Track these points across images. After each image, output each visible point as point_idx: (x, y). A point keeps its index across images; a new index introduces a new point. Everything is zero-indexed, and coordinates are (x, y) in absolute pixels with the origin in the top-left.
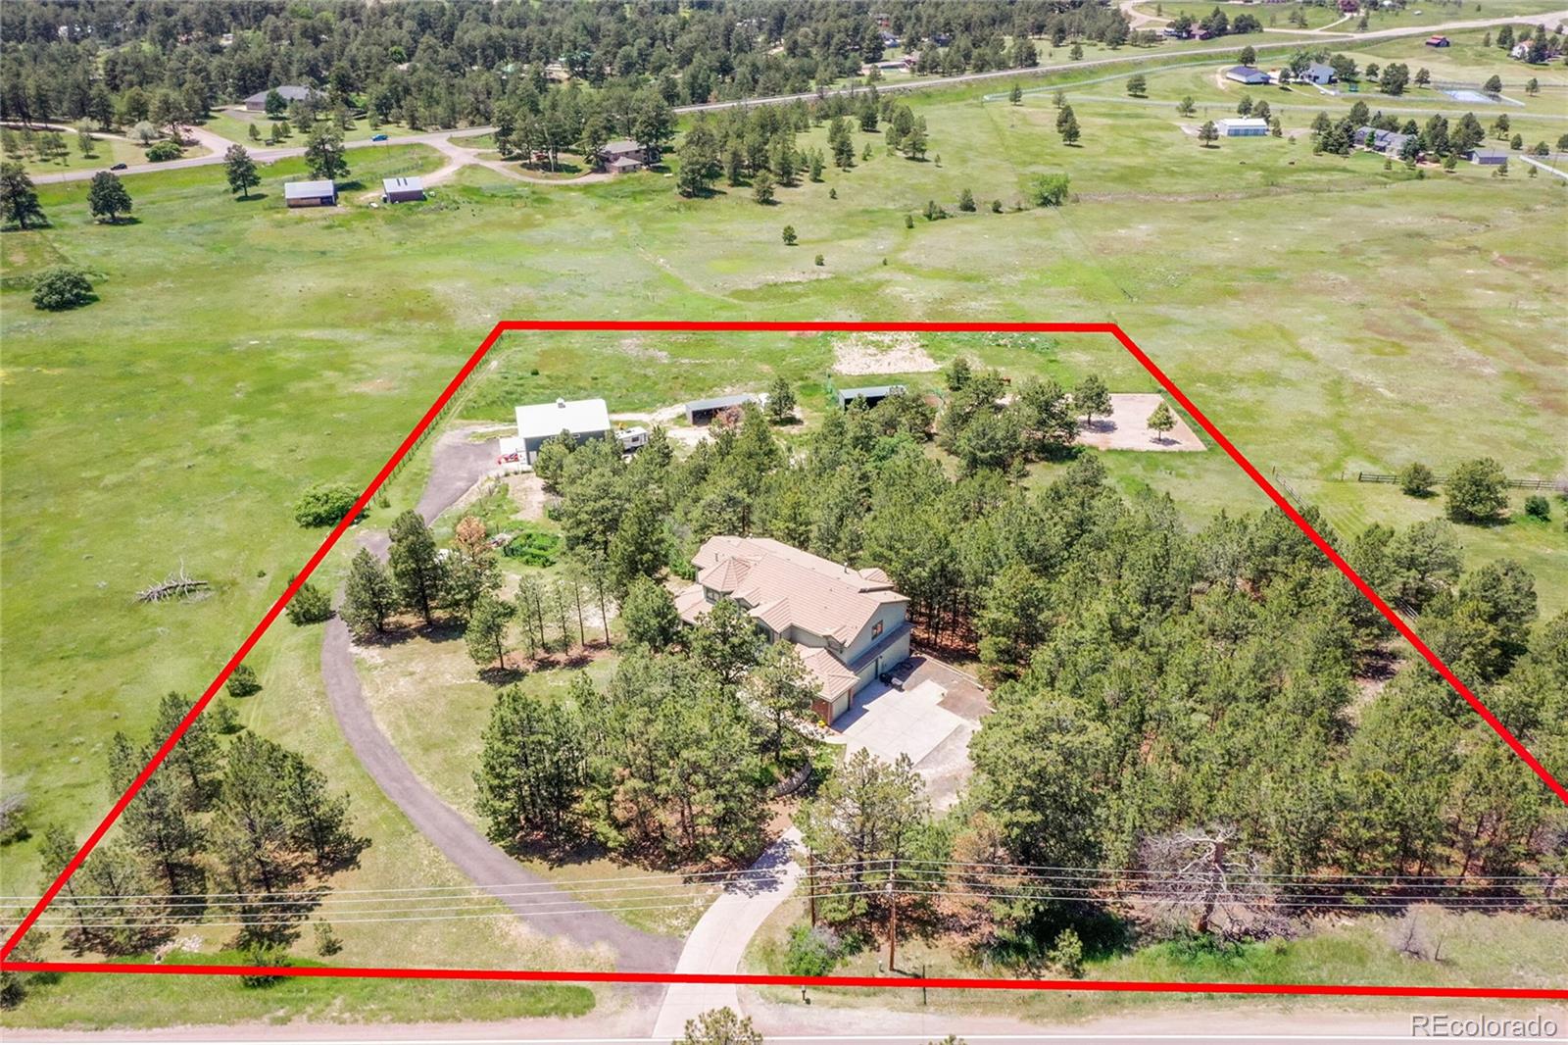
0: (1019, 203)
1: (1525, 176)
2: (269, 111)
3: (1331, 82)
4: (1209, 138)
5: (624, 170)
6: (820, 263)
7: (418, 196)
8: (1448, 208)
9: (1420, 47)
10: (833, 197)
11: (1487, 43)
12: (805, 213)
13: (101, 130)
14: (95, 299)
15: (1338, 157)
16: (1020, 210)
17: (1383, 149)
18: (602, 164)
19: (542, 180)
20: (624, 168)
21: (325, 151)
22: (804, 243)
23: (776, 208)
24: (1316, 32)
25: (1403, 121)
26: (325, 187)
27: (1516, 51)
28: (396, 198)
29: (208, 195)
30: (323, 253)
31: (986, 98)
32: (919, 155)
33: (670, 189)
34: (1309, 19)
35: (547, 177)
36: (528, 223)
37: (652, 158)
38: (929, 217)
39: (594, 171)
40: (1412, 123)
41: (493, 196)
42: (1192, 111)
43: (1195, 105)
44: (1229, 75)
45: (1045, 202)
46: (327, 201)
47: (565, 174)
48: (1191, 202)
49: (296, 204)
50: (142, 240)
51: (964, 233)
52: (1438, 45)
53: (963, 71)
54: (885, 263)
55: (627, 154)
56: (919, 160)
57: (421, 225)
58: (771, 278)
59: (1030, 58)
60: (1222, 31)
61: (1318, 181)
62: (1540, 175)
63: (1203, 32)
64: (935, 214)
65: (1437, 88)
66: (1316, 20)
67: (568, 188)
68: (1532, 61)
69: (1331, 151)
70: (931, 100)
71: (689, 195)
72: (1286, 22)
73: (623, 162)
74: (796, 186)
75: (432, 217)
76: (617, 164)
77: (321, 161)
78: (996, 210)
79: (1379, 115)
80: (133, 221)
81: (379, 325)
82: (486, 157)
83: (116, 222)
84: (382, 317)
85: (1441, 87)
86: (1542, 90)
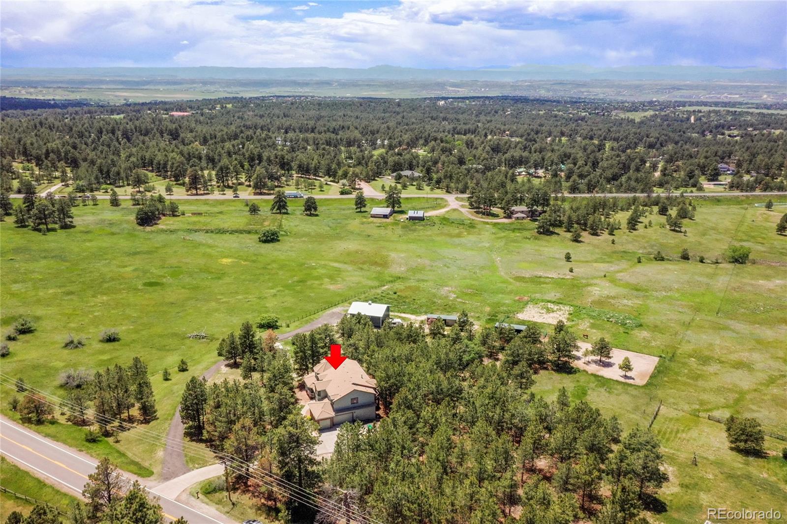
0: (717, 260)
2: (396, 180)
5: (517, 218)
6: (571, 271)
7: (421, 219)
10: (613, 243)
12: (591, 248)
13: (331, 181)
14: (279, 241)
16: (717, 263)
18: (509, 215)
19: (479, 219)
21: (394, 197)
22: (572, 261)
23: (579, 244)
26: (387, 211)
28: (412, 219)
29: (349, 209)
30: (369, 236)
31: (756, 205)
32: (677, 229)
33: (534, 229)
35: (481, 218)
36: (459, 235)
37: (533, 215)
38: (656, 259)
39: (505, 217)
41: (452, 223)
45: (733, 261)
46: (385, 216)
47: (490, 217)
49: (374, 216)
50: (313, 222)
51: (666, 269)
53: (754, 190)
54: (605, 276)
55: (522, 212)
56: (677, 231)
57: (415, 230)
58: (541, 274)
64: (660, 258)
67: (487, 223)
70: (719, 203)
71: (540, 233)
73: (519, 215)
74: (598, 236)
75: (422, 228)
76: (515, 216)
77: (391, 201)
78: (702, 261)
80: (317, 215)
81: (360, 266)
82: (462, 206)
83: (311, 215)
84: (364, 263)
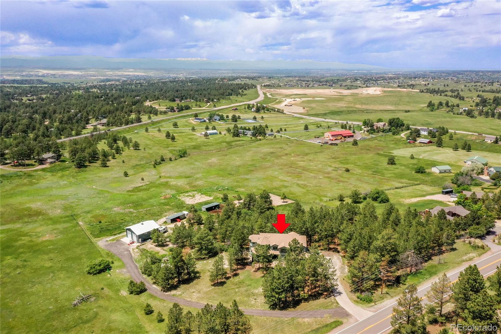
0: (175, 158)
1: (280, 138)
3: (219, 120)
4: (206, 136)
5: (51, 163)
6: (143, 179)
8: (273, 146)
9: (231, 110)
10: (124, 162)
11: (245, 109)
15: (238, 138)
16: (177, 159)
17: (246, 135)
18: (42, 162)
19: (24, 170)
20: (51, 162)
22: (130, 175)
23: (112, 168)
24: (204, 108)
25: (247, 128)
27: (252, 110)
32: (137, 148)
34: (201, 105)
35: (25, 168)
36: (33, 183)
37: (58, 158)
38: (157, 164)
39: (39, 165)
40: (249, 128)
41: (11, 177)
42: (195, 130)
43: (195, 128)
44: (194, 120)
45: (181, 157)
48: (216, 152)
52: (235, 110)
54: (160, 177)
55: (50, 158)
59: (139, 120)
60: (182, 110)
61: (239, 144)
62: (283, 137)
63: (178, 110)
65: (243, 120)
66: (203, 105)
68: (257, 112)
69: (236, 136)
71: (80, 168)
72: (195, 106)
73: (49, 160)
74: (111, 161)
79: (241, 127)
85: (244, 119)
86: (264, 118)
